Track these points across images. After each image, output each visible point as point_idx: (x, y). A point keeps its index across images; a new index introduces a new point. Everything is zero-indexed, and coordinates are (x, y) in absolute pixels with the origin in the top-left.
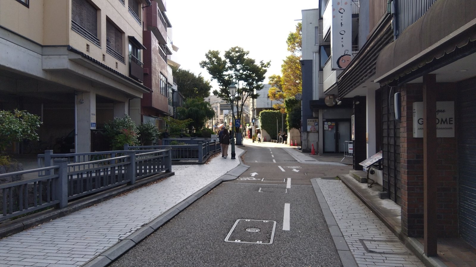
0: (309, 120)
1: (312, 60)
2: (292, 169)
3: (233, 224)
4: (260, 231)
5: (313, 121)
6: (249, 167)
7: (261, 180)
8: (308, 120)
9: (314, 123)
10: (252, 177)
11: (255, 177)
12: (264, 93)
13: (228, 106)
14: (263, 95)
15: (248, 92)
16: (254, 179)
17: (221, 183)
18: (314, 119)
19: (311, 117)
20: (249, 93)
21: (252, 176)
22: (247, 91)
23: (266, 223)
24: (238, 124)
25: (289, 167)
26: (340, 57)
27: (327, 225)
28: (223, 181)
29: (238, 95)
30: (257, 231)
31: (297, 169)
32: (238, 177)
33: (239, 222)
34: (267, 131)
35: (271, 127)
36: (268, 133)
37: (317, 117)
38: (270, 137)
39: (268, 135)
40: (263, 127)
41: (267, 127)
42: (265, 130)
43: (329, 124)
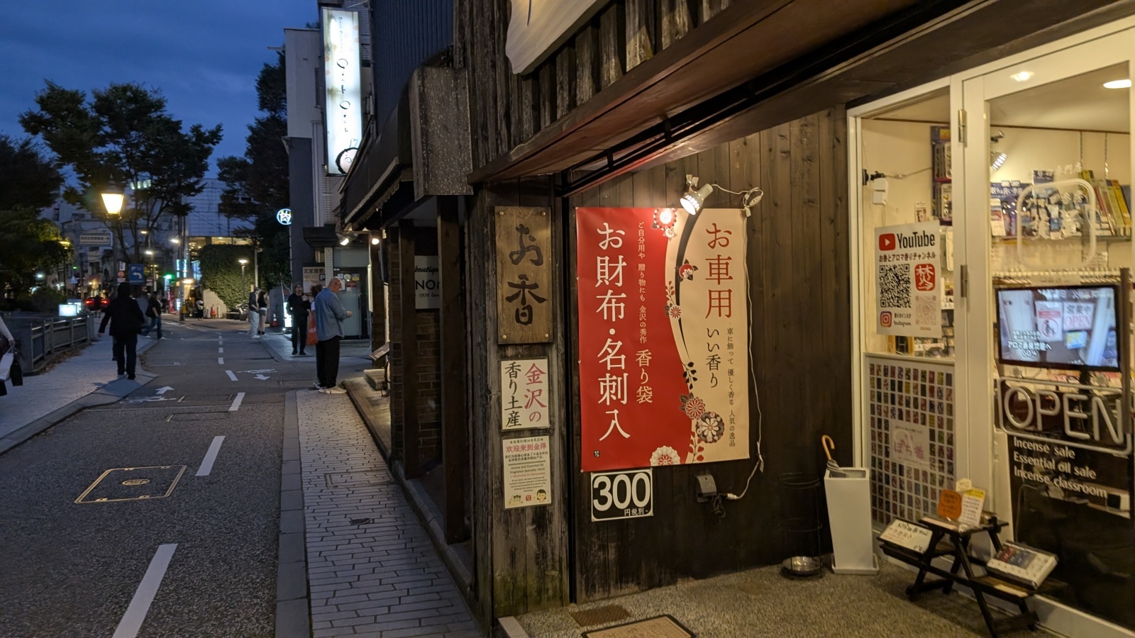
0: (307, 270)
1: (311, 139)
2: (255, 375)
3: (97, 479)
4: (150, 482)
5: (316, 271)
6: (155, 375)
7: (176, 400)
8: (304, 268)
9: (318, 274)
10: (159, 395)
11: (166, 394)
12: (209, 200)
13: (102, 239)
14: (207, 206)
15: (163, 199)
16: (162, 399)
17: (80, 410)
18: (316, 268)
19: (313, 263)
20: (165, 202)
21: (158, 393)
22: (161, 197)
23: (165, 470)
24: (138, 276)
25: (249, 372)
26: (343, 153)
27: (282, 461)
28: (84, 408)
29: (137, 205)
30: (144, 482)
31: (265, 375)
32: (125, 397)
33: (109, 474)
34: (218, 293)
35: (228, 281)
36: (221, 297)
37: (322, 264)
38: (225, 306)
39: (221, 302)
40: (208, 284)
41: (219, 283)
42: (212, 289)
43: (348, 277)
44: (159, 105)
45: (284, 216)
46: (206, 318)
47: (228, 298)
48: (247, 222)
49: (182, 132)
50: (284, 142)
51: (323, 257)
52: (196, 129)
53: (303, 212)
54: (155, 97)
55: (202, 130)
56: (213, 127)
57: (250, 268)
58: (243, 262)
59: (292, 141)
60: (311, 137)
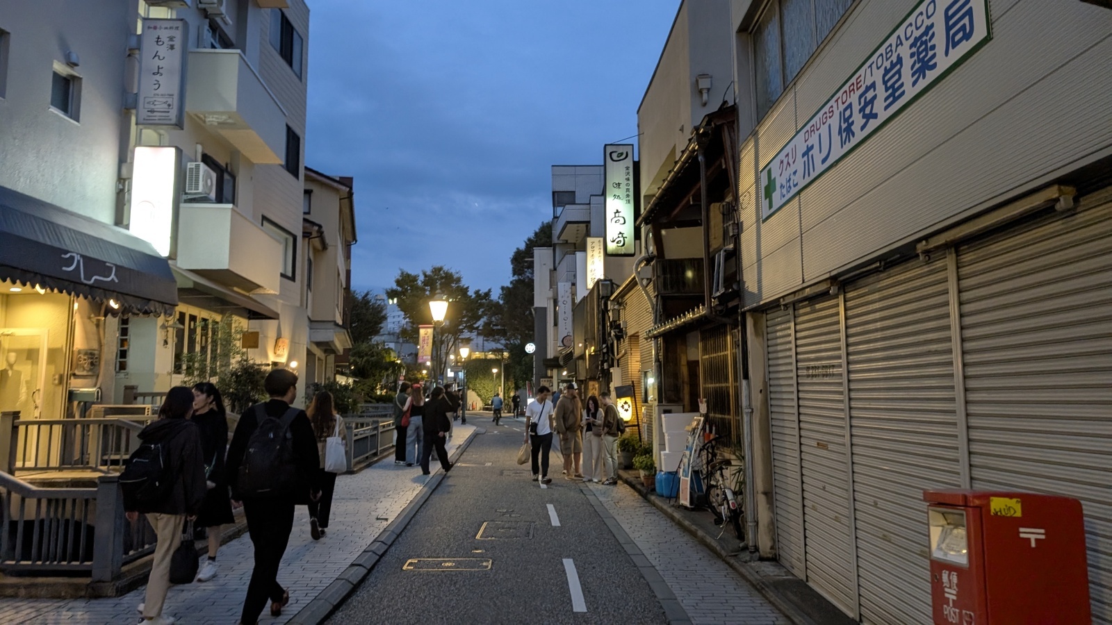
1: (546, 308)
18: (548, 379)
19: (546, 376)
34: (477, 393)
35: (484, 384)
36: (480, 396)
37: (552, 377)
38: (481, 402)
39: (479, 399)
40: (471, 386)
41: (478, 385)
42: (473, 390)
43: (565, 385)
44: (459, 280)
45: (530, 348)
46: (469, 410)
47: (483, 396)
48: (499, 344)
49: (469, 294)
50: (532, 310)
51: (552, 373)
52: (477, 292)
53: (542, 347)
54: (456, 276)
55: (480, 292)
56: (486, 290)
57: (499, 375)
58: (495, 371)
59: (536, 309)
60: (546, 306)
